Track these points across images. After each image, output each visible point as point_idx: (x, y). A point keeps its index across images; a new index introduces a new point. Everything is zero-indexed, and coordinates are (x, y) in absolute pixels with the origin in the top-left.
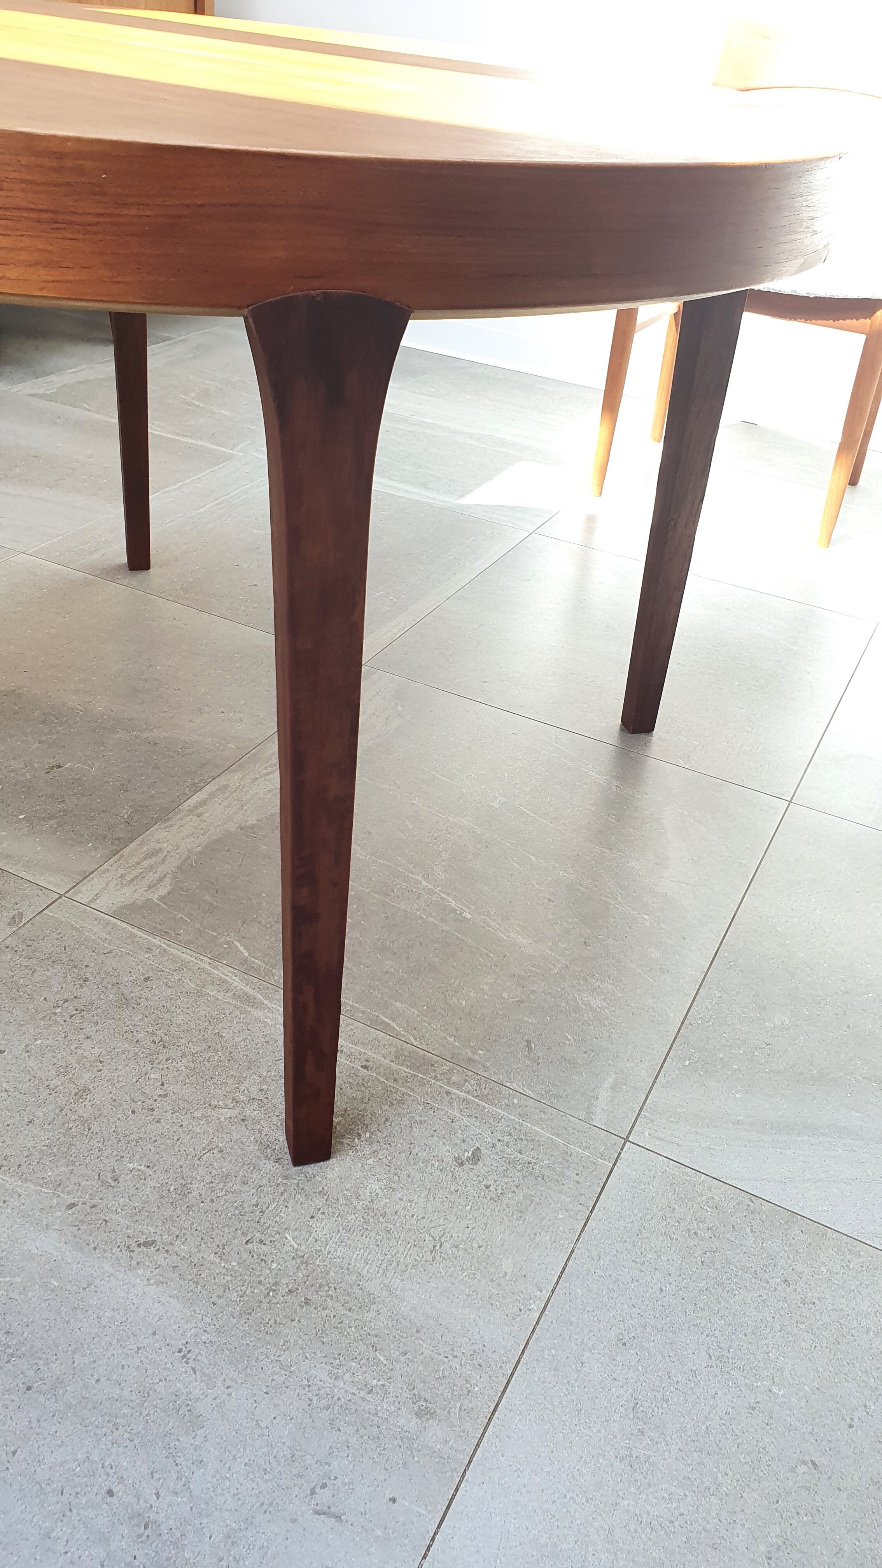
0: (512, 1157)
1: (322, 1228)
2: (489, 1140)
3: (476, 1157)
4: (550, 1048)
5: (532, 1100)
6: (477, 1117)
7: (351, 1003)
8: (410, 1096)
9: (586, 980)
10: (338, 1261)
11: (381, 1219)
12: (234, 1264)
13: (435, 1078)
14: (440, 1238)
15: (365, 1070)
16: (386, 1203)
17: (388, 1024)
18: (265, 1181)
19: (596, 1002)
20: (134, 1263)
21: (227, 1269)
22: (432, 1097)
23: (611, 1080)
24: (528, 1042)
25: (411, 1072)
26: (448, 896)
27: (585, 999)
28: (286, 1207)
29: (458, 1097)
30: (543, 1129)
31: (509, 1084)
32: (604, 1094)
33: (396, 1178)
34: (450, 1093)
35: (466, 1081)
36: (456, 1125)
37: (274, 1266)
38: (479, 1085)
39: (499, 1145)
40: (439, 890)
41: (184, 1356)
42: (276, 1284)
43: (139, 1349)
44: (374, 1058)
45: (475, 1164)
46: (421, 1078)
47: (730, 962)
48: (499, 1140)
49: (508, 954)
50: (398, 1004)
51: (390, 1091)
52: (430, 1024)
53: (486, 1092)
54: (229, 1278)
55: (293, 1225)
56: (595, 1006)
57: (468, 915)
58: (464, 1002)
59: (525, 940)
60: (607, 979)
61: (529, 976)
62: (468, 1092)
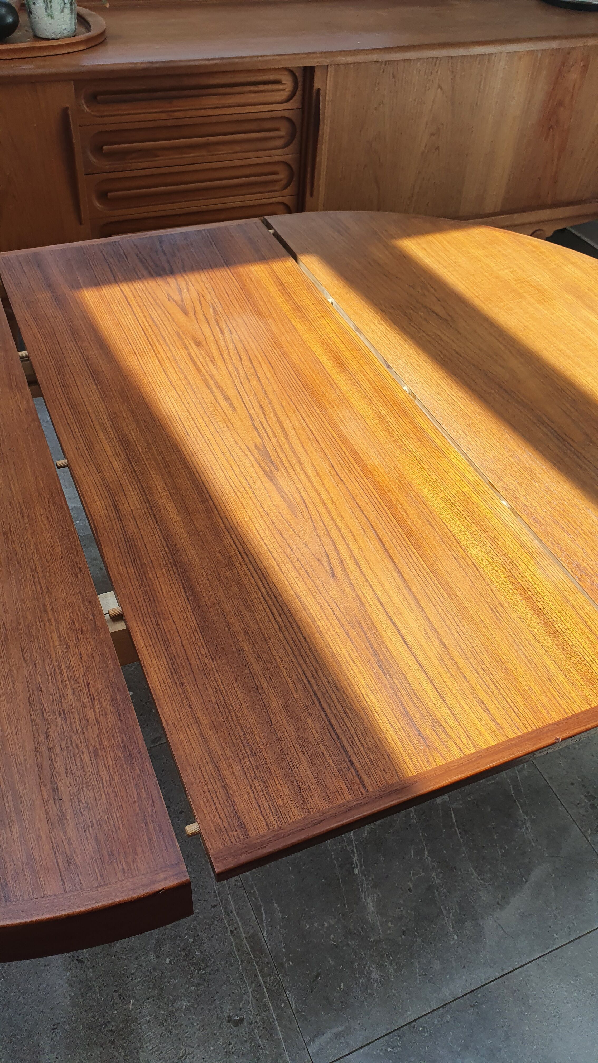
0: (254, 1036)
1: (146, 1008)
2: (252, 1017)
3: (238, 1023)
4: (326, 986)
5: (291, 1011)
6: (257, 1000)
7: (255, 889)
8: (238, 964)
9: (382, 956)
10: (140, 1030)
11: (173, 1024)
12: (102, 998)
13: (257, 963)
14: (188, 1054)
15: (230, 934)
16: (182, 1016)
17: (262, 914)
18: (144, 964)
19: (375, 975)
20: (69, 967)
21: (98, 999)
22: (247, 973)
23: (339, 1029)
24: (319, 974)
25: (249, 951)
26: (357, 851)
27: (371, 969)
28: (142, 985)
29: (259, 981)
30: (281, 1032)
31: (288, 993)
32: (329, 1035)
33: (196, 1006)
34: (257, 976)
35: (270, 975)
36: (245, 998)
37: (115, 1012)
38: (274, 982)
39: (254, 1024)
40: (356, 844)
41: (54, 1029)
42: (109, 1022)
43: (42, 1012)
44: (240, 930)
45: (235, 1026)
46: (251, 958)
48: (256, 1022)
49: (355, 911)
50: (276, 905)
51: (232, 955)
52: (281, 928)
53: (273, 988)
54: (95, 1004)
55: (137, 997)
56: (372, 977)
57: (356, 872)
58: (308, 926)
59: (372, 908)
60: (394, 964)
61: (355, 934)
62: (265, 982)
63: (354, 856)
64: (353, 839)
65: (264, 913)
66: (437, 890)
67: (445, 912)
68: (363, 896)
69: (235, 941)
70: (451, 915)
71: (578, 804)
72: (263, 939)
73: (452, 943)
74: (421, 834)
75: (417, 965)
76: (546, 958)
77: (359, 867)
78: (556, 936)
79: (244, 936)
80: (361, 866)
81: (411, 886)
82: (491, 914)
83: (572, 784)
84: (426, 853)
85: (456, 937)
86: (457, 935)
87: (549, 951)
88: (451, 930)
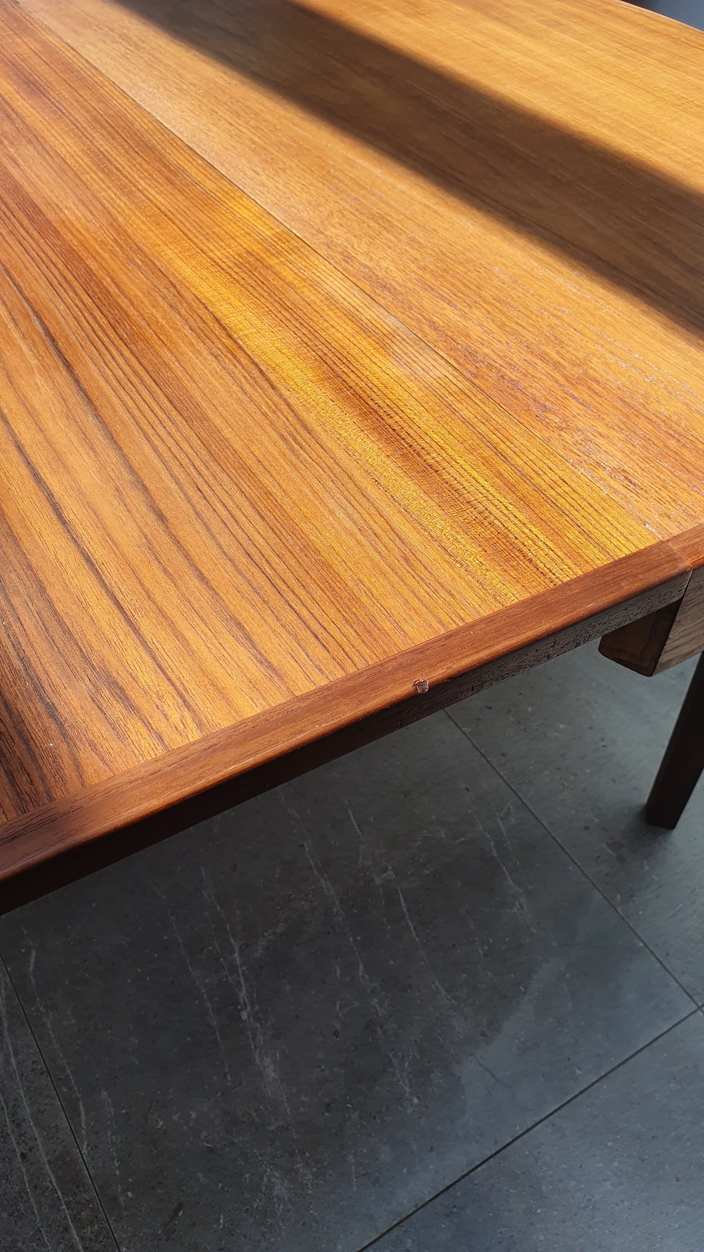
4: (193, 1225)
7: (69, 1071)
8: (33, 1213)
9: (292, 1154)
13: (68, 1204)
15: (20, 1160)
17: (80, 1114)
19: (281, 1189)
22: (49, 1226)
24: (181, 1206)
25: (55, 1185)
26: (245, 982)
27: (273, 1179)
29: (71, 1237)
34: (67, 1230)
35: (91, 1223)
38: (98, 1235)
40: (243, 971)
44: (38, 1150)
46: (58, 1197)
47: (455, 1207)
49: (244, 1083)
50: (104, 1094)
51: (22, 1198)
52: (113, 1134)
56: (275, 1193)
57: (244, 1015)
58: (161, 1123)
59: (273, 1074)
60: (313, 1164)
61: (243, 1122)
62: (82, 1238)
63: (240, 990)
64: (238, 962)
65: (83, 1113)
66: (381, 1027)
67: (395, 1061)
68: (257, 1057)
69: (28, 1170)
70: (406, 1065)
71: (598, 857)
72: (81, 1160)
73: (409, 1111)
74: (351, 939)
75: (351, 1159)
76: (563, 1111)
77: (249, 1008)
78: (578, 1072)
79: (45, 1160)
80: (252, 1005)
81: (338, 1026)
82: (471, 1054)
83: (587, 828)
84: (361, 967)
85: (416, 1101)
86: (418, 1098)
87: (569, 1098)
88: (408, 1089)
